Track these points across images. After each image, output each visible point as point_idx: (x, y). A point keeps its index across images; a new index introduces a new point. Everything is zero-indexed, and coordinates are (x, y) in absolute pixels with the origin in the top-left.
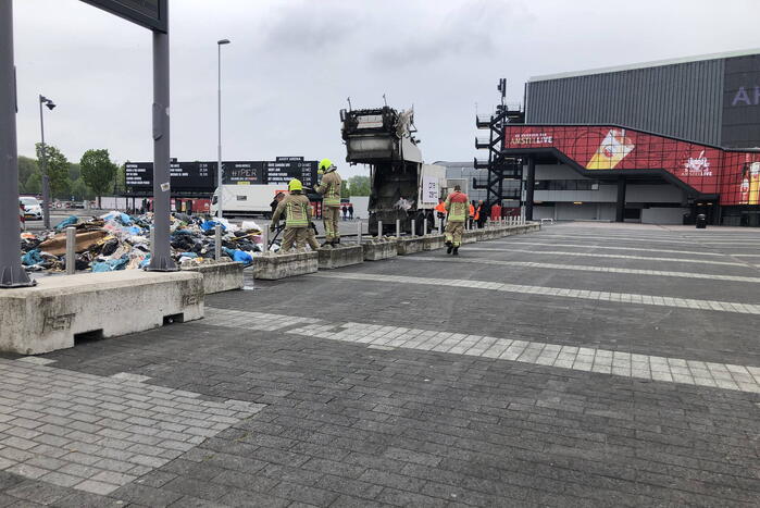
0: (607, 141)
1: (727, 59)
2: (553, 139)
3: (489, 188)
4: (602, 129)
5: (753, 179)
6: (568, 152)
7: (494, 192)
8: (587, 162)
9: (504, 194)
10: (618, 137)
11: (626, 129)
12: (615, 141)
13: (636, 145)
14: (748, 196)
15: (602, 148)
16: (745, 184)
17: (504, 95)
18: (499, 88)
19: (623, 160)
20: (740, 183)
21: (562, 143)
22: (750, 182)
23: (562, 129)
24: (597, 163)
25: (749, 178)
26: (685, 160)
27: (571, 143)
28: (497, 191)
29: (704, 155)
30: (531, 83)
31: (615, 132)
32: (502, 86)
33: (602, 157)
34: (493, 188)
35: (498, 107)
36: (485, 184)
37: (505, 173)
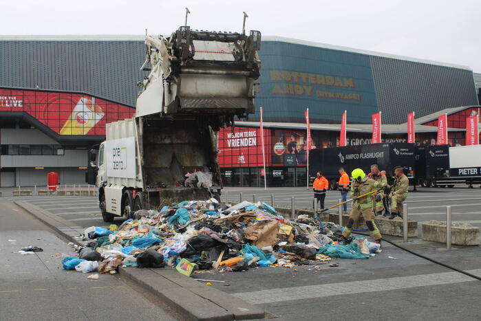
0: (79, 107)
2: (23, 103)
4: (74, 97)
6: (41, 117)
8: (60, 127)
10: (89, 105)
11: (95, 97)
12: (86, 109)
13: (106, 112)
15: (74, 115)
19: (95, 127)
21: (33, 107)
23: (33, 93)
24: (70, 129)
27: (43, 108)
31: (85, 100)
33: (75, 123)
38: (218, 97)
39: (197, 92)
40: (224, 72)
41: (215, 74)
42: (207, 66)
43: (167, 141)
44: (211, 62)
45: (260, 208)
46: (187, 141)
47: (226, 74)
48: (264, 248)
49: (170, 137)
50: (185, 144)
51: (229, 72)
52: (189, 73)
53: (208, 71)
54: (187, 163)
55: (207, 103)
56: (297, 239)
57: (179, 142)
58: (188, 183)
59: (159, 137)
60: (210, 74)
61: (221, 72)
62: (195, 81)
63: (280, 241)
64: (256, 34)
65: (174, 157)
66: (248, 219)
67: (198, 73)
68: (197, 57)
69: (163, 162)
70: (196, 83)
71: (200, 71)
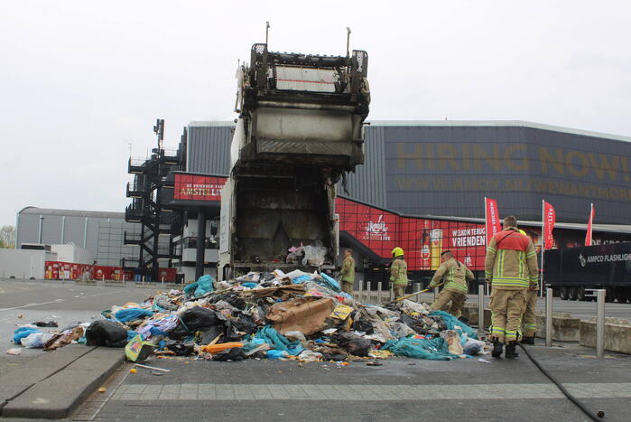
1: (386, 128)
3: (142, 243)
5: (434, 246)
7: (147, 249)
9: (160, 252)
14: (430, 261)
16: (426, 250)
17: (161, 137)
18: (156, 129)
20: (420, 249)
22: (431, 248)
25: (430, 244)
26: (366, 223)
28: (151, 247)
29: (382, 219)
30: (192, 129)
32: (160, 127)
34: (146, 244)
35: (154, 150)
36: (139, 238)
37: (162, 227)
38: (310, 140)
39: (282, 133)
40: (319, 106)
41: (305, 108)
42: (294, 99)
43: (274, 206)
44: (301, 92)
45: (315, 280)
46: (300, 207)
47: (321, 109)
48: (289, 333)
49: (277, 201)
50: (297, 210)
51: (325, 106)
52: (268, 106)
53: (296, 105)
54: (296, 235)
55: (293, 147)
56: (356, 326)
57: (289, 207)
58: (291, 260)
59: (263, 200)
60: (298, 108)
61: (313, 106)
62: (279, 118)
63: (327, 328)
64: (360, 55)
65: (280, 227)
66: (288, 292)
67: (281, 107)
68: (281, 86)
69: (264, 231)
70: (281, 121)
71: (285, 104)
